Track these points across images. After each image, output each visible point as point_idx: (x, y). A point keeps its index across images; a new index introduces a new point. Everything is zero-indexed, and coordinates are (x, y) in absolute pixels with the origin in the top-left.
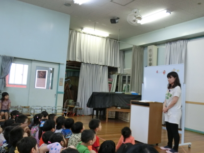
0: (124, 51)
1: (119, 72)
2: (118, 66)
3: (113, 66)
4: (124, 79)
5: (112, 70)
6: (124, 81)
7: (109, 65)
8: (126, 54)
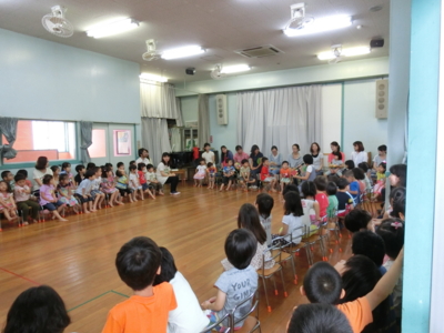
0: (180, 98)
1: (178, 124)
2: (176, 117)
3: (171, 117)
4: (187, 133)
5: (171, 123)
6: (187, 136)
7: (167, 117)
8: (183, 102)
